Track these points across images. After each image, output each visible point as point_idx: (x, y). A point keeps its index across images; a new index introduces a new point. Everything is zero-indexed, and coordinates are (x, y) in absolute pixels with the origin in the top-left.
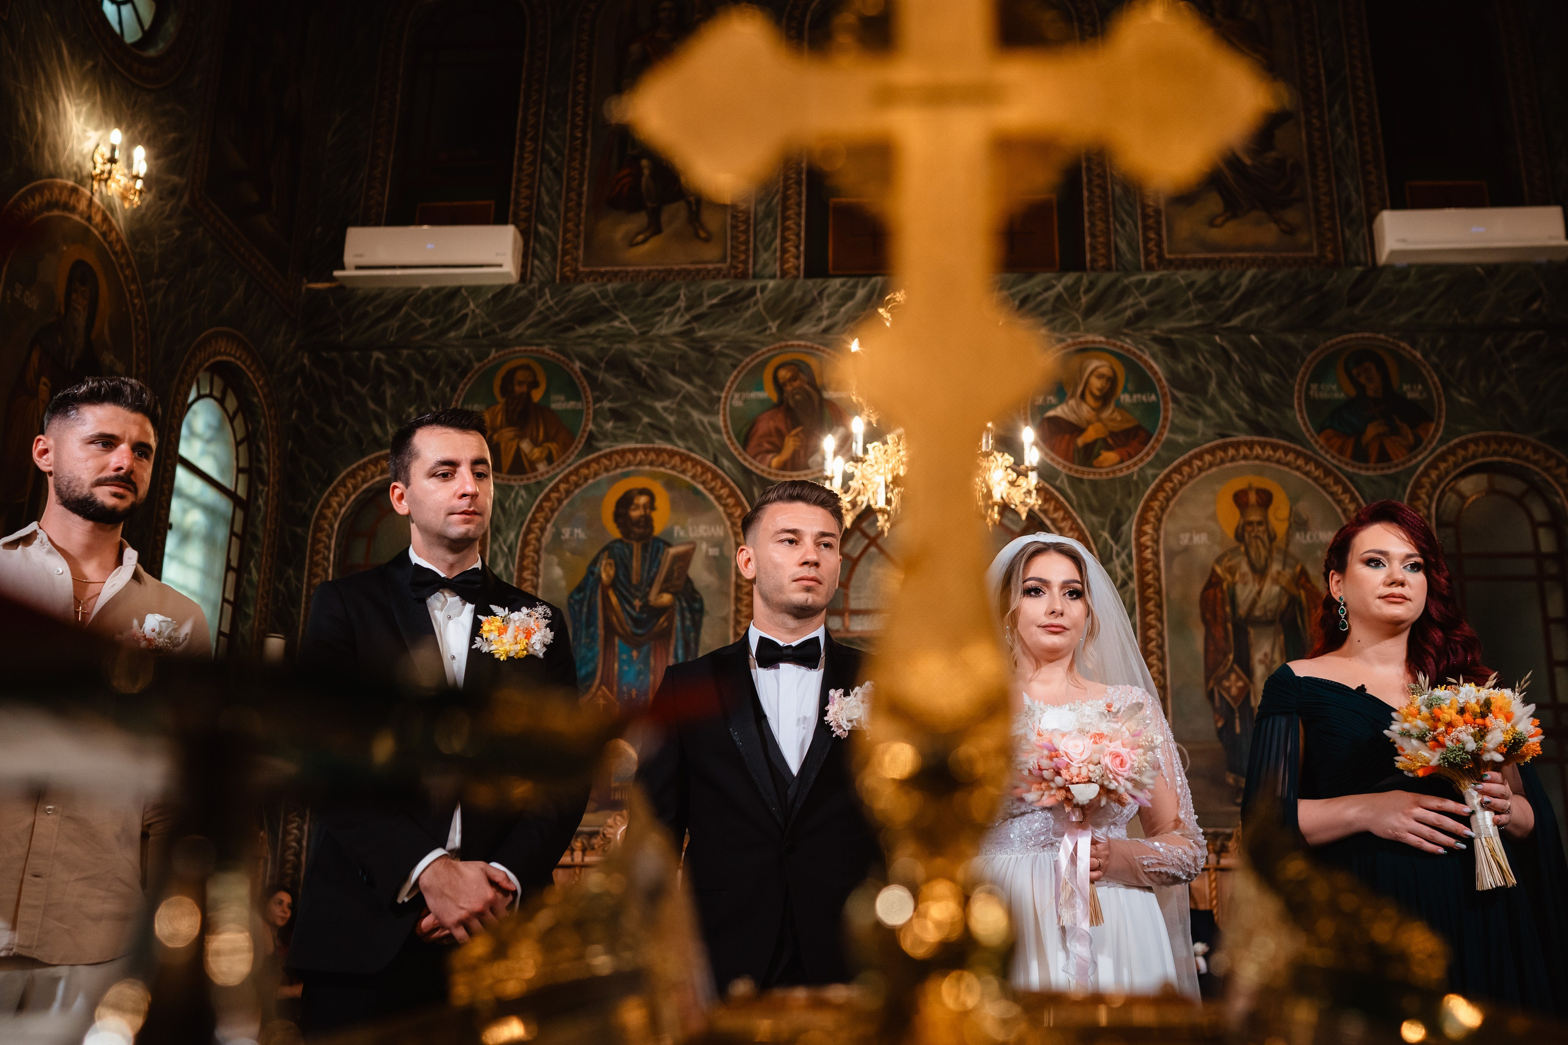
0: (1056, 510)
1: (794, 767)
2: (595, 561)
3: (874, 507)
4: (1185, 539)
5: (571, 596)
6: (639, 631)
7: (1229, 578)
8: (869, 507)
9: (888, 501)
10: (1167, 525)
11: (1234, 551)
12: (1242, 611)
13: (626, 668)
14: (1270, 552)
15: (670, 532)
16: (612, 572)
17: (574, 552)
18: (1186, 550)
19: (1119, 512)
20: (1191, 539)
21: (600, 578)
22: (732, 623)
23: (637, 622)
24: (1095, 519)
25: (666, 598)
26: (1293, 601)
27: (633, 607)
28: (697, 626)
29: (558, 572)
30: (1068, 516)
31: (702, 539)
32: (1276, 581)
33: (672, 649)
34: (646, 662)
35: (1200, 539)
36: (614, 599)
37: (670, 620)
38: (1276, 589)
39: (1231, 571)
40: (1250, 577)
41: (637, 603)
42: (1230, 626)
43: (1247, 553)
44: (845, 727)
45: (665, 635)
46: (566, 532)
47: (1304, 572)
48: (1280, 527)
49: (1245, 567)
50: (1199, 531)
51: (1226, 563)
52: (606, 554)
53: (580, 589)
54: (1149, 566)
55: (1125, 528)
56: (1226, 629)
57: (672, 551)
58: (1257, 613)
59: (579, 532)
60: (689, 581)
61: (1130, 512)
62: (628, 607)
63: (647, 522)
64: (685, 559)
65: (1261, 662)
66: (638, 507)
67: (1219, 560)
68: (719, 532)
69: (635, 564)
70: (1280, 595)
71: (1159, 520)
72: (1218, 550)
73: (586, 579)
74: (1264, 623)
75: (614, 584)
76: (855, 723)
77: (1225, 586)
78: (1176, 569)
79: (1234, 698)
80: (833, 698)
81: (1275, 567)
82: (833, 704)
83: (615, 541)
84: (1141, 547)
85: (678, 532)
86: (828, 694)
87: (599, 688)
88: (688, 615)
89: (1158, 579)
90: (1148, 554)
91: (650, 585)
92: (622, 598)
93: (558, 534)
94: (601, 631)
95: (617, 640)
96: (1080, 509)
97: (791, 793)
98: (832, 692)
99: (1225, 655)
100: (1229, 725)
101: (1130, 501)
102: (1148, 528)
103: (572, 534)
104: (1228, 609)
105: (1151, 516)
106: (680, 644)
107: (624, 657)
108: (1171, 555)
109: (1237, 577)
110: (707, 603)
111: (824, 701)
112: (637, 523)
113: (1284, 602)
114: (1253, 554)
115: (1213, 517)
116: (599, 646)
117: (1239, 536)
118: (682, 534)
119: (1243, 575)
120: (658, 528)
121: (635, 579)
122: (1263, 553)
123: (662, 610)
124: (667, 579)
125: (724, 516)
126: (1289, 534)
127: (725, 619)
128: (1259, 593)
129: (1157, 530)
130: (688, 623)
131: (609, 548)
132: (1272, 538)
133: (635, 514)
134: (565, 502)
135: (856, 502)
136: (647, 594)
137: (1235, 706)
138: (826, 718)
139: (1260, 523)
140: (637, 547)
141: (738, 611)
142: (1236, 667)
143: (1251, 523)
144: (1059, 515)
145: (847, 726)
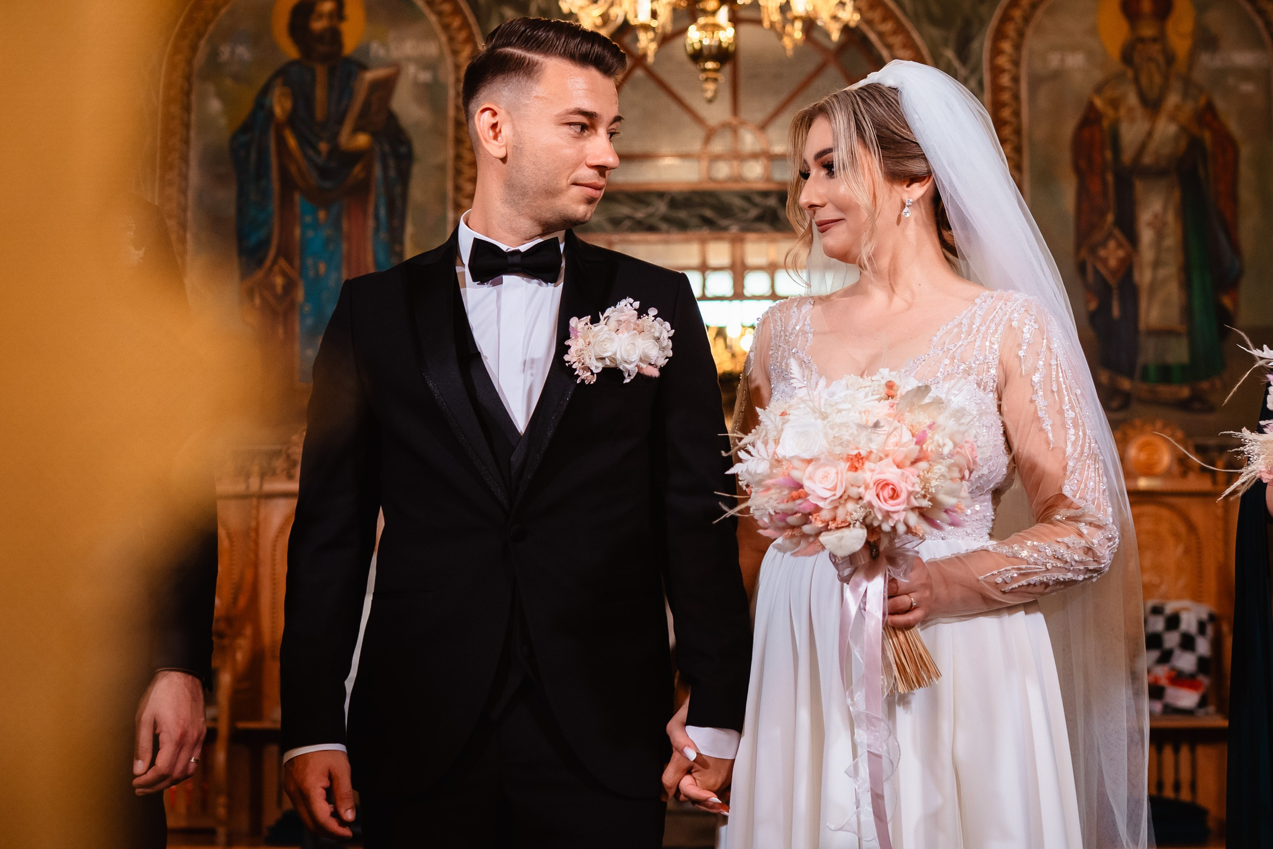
0: (884, 20)
1: (521, 423)
2: (265, 91)
3: (633, 21)
4: (1054, 61)
5: (234, 137)
6: (328, 185)
7: (1110, 112)
8: (626, 23)
9: (654, 15)
10: (1032, 42)
11: (1119, 78)
12: (1127, 156)
13: (310, 234)
14: (1166, 78)
15: (364, 49)
16: (288, 105)
17: (236, 78)
18: (1057, 75)
19: (968, 23)
20: (1063, 60)
21: (271, 114)
22: (450, 173)
23: (324, 172)
24: (936, 33)
25: (362, 140)
26: (1195, 144)
27: (318, 152)
28: (404, 177)
29: (215, 105)
30: (900, 29)
31: (409, 59)
32: (1172, 118)
33: (371, 209)
34: (337, 225)
35: (1075, 61)
36: (292, 142)
37: (369, 169)
38: (1172, 129)
39: (1115, 103)
40: (1139, 111)
41: (323, 147)
42: (1110, 178)
43: (1136, 80)
44: (593, 368)
45: (362, 189)
46: (225, 52)
47: (1210, 107)
48: (1181, 45)
49: (1132, 99)
50: (1074, 49)
51: (1109, 93)
52: (279, 81)
53: (246, 128)
54: (1006, 97)
55: (975, 45)
56: (1104, 182)
57: (370, 76)
58: (1147, 160)
59: (243, 52)
60: (392, 118)
61: (983, 23)
62: (311, 152)
63: (334, 36)
64: (386, 86)
65: (1149, 224)
66: (321, 16)
67: (1099, 89)
68: (431, 49)
69: (320, 93)
70: (1176, 138)
71: (1021, 34)
72: (1098, 76)
73: (253, 115)
74: (1156, 173)
75: (292, 121)
76: (608, 362)
77: (1106, 124)
78: (1043, 101)
79: (1114, 273)
80: (575, 330)
81: (1173, 100)
82: (577, 337)
83: (292, 63)
84: (996, 71)
85: (376, 49)
86: (568, 325)
87: (275, 262)
88: (391, 163)
89: (1017, 114)
90: (1005, 80)
91: (340, 121)
92: (303, 141)
93: (214, 54)
94: (275, 185)
95: (297, 197)
96: (916, 19)
97: (516, 459)
98: (574, 321)
99: (1102, 214)
100: (1104, 308)
101: (983, 9)
102: (1007, 46)
103: (233, 53)
104: (1109, 155)
105: (1011, 30)
106: (382, 202)
107: (308, 219)
108: (1036, 82)
109: (1123, 112)
110: (418, 147)
111: (563, 333)
112: (320, 37)
113: (1183, 144)
114: (1144, 80)
115: (1093, 31)
116: (274, 204)
117: (1127, 56)
118: (382, 52)
119: (1130, 110)
120: (350, 44)
121: (320, 113)
122: (1158, 79)
123: (356, 156)
124: (364, 113)
125: (438, 28)
126: (1192, 56)
127: (442, 168)
128: (1150, 134)
129: (1018, 47)
130: (392, 173)
131: (284, 73)
132: (1170, 59)
133: (318, 25)
134: (223, 11)
135: (609, 16)
136: (335, 136)
137: (1113, 282)
138: (566, 358)
139: (1154, 40)
140: (321, 72)
141: (458, 157)
142: (1117, 232)
143: (1142, 40)
144: (887, 27)
145: (597, 367)
